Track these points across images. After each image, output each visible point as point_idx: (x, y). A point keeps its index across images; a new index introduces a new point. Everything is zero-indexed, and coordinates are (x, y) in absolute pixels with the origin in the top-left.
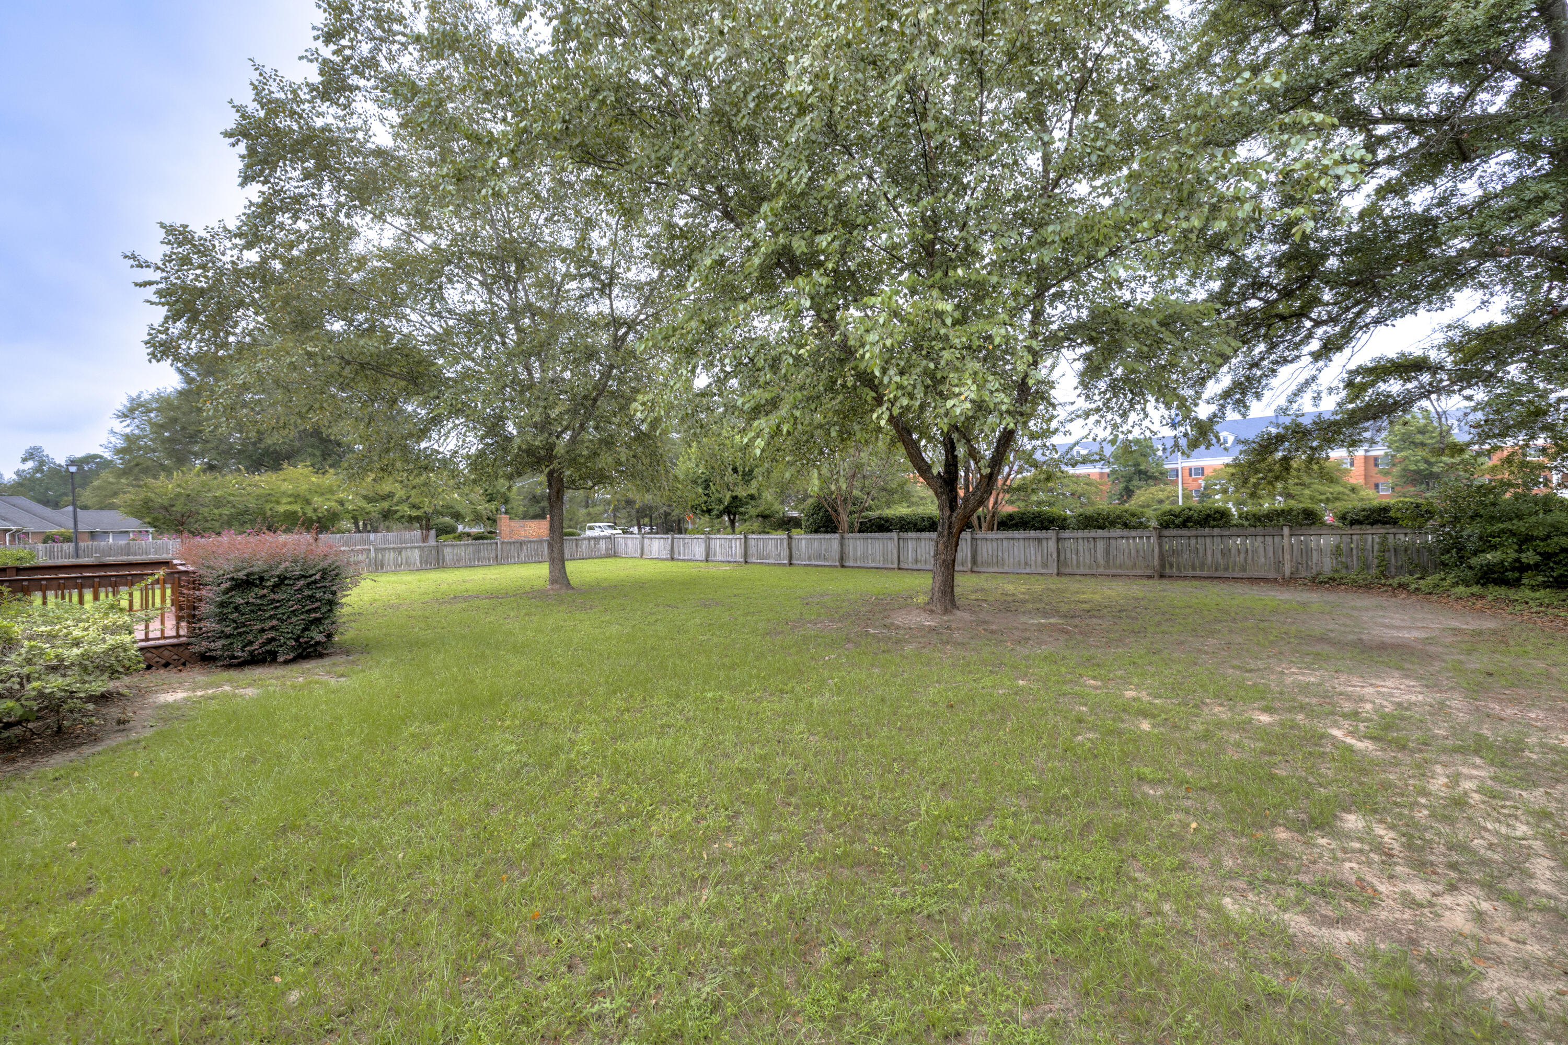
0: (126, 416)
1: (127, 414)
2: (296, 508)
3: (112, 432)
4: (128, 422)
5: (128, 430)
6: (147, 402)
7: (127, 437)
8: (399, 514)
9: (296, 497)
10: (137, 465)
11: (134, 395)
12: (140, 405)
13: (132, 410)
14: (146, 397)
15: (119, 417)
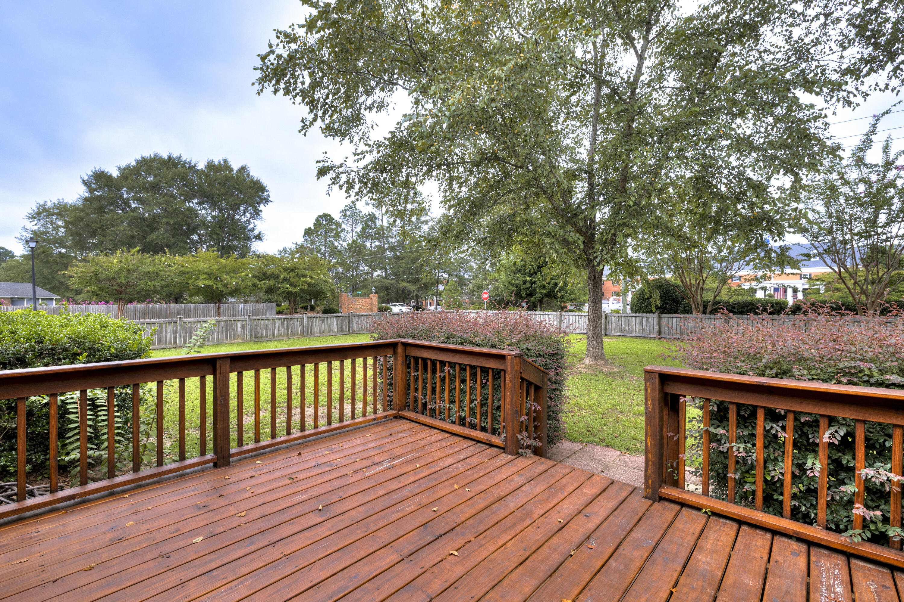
0: (35, 218)
1: (36, 216)
2: (211, 283)
3: (24, 229)
4: (36, 222)
5: (36, 228)
6: (49, 208)
7: (34, 232)
8: (281, 290)
9: (210, 275)
10: (44, 252)
11: (42, 203)
12: (45, 210)
13: (39, 214)
14: (49, 204)
15: (29, 218)
